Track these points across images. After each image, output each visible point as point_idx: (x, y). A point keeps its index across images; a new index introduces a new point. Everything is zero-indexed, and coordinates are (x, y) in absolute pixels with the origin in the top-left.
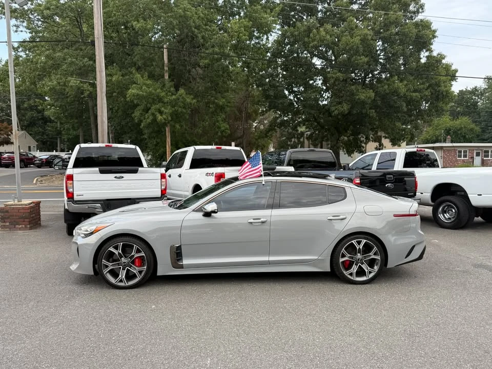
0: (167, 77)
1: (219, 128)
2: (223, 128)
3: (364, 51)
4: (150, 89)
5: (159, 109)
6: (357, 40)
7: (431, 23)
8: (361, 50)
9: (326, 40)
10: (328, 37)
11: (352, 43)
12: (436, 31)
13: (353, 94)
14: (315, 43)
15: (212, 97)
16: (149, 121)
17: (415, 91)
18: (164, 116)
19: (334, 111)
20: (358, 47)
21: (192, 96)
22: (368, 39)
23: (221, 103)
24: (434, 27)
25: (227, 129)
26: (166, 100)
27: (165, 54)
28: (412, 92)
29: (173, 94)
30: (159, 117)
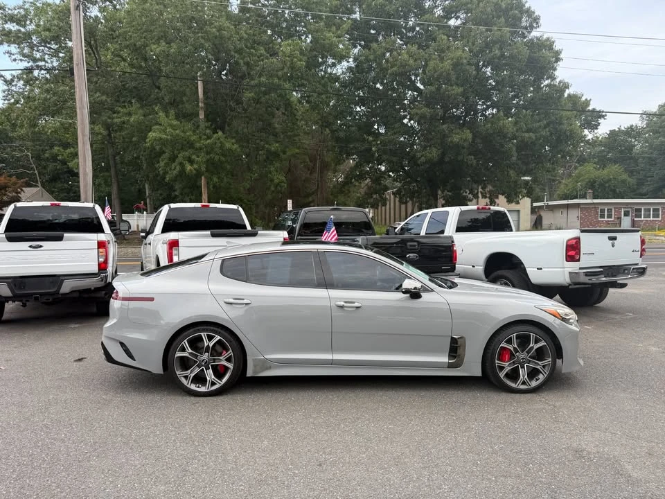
0: (202, 116)
1: (272, 181)
2: (276, 181)
3: (457, 79)
4: (177, 132)
5: (189, 158)
6: (447, 64)
7: (554, 42)
8: (453, 78)
9: (409, 65)
10: (411, 62)
11: (441, 68)
12: (561, 52)
13: (444, 136)
14: (395, 69)
15: (261, 140)
16: (175, 172)
17: (528, 131)
18: (196, 166)
19: (420, 158)
20: (449, 74)
21: (234, 141)
22: (462, 64)
23: (273, 149)
24: (557, 47)
25: (283, 182)
26: (198, 145)
27: (199, 87)
28: (525, 132)
29: (209, 138)
30: (188, 167)
